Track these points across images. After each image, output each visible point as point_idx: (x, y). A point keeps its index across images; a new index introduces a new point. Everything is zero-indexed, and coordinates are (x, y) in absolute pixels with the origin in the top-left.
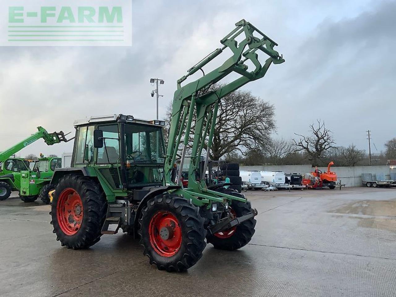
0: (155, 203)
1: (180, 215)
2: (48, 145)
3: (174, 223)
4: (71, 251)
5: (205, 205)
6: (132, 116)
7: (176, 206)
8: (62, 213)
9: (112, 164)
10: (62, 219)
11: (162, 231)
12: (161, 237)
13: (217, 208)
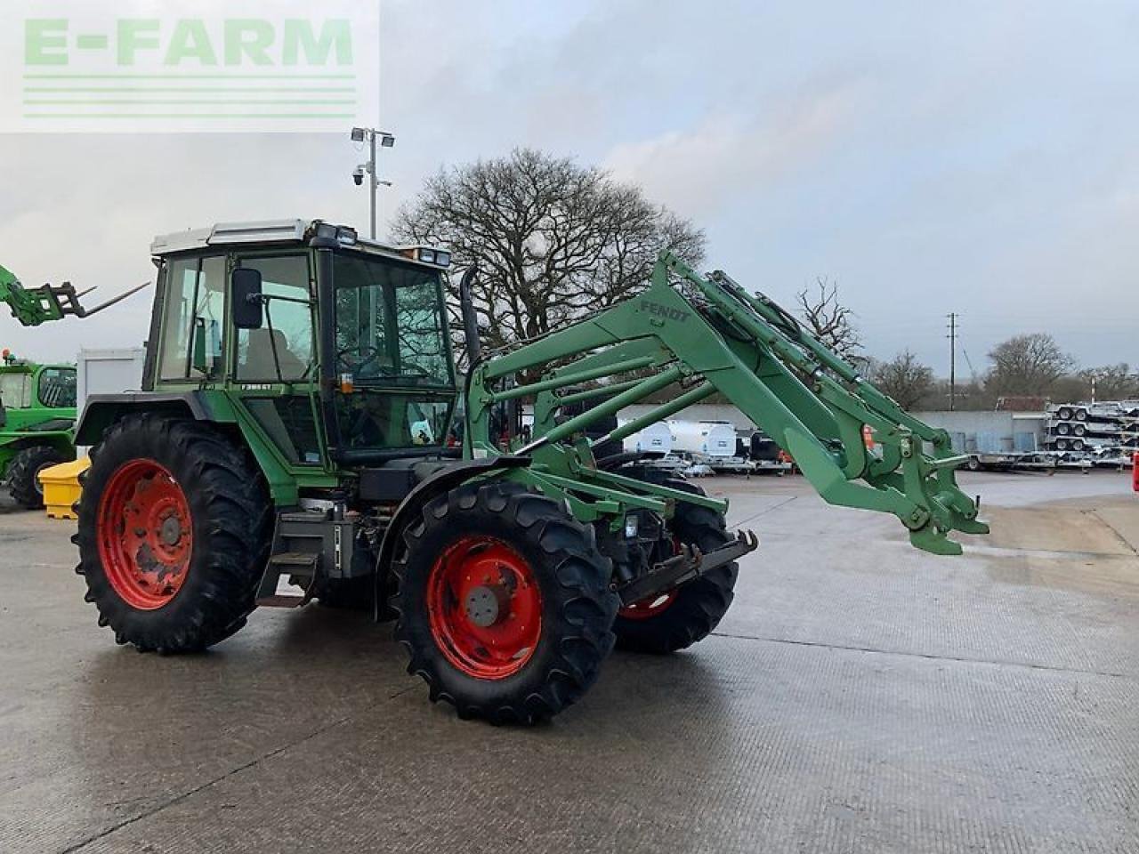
0: (449, 510)
1: (540, 549)
2: (25, 325)
3: (514, 572)
4: (153, 660)
5: (604, 518)
6: (352, 229)
7: (526, 519)
8: (114, 539)
9: (288, 383)
10: (117, 558)
11: (473, 600)
12: (472, 617)
13: (639, 528)
